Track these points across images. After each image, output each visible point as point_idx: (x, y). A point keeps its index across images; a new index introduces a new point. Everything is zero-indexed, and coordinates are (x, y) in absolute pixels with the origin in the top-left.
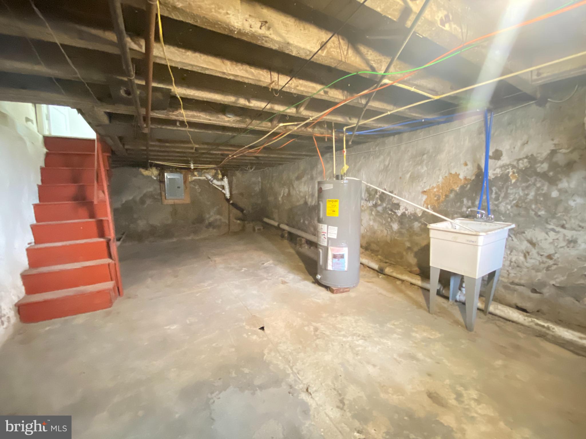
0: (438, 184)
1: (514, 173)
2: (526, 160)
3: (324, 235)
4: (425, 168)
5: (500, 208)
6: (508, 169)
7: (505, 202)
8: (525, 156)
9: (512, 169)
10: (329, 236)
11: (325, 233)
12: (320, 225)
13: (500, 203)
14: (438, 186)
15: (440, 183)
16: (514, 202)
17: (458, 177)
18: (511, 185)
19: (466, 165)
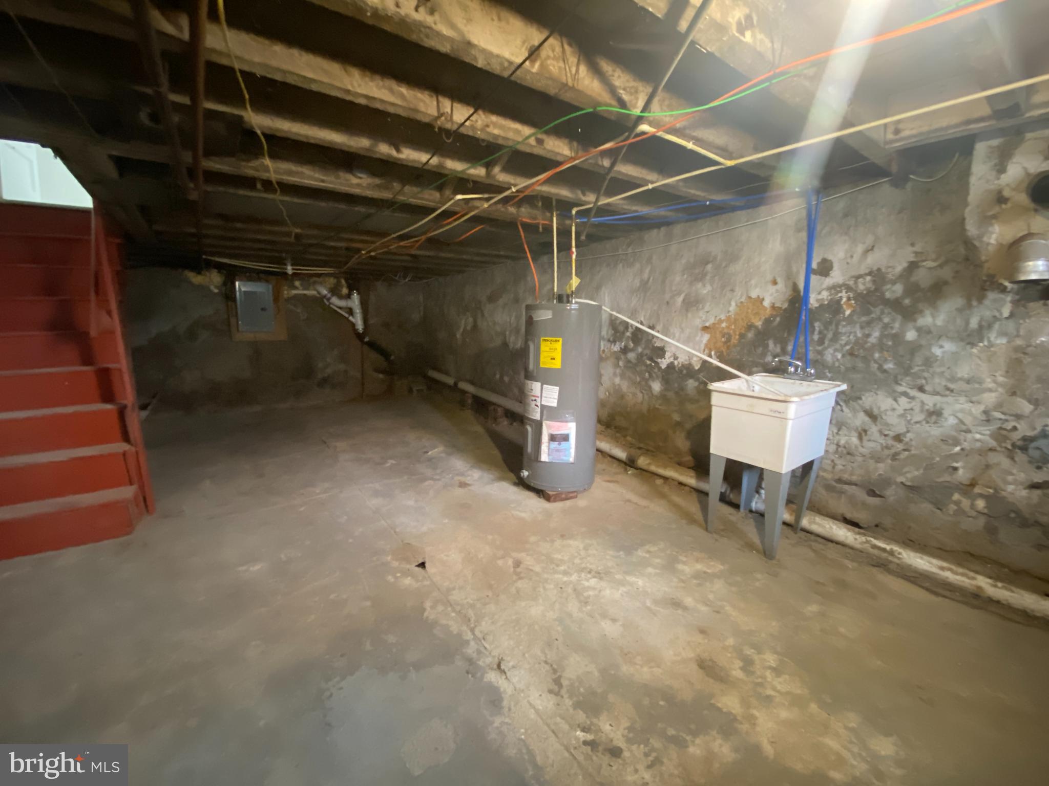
0: (728, 315)
1: (849, 299)
2: (868, 278)
3: (535, 400)
4: (709, 287)
5: (825, 357)
6: (841, 292)
7: (833, 348)
8: (867, 271)
9: (846, 292)
10: (543, 403)
11: (538, 397)
12: (529, 382)
13: (826, 348)
14: (728, 319)
15: (732, 314)
16: (848, 347)
17: (762, 303)
18: (845, 319)
19: (775, 283)
